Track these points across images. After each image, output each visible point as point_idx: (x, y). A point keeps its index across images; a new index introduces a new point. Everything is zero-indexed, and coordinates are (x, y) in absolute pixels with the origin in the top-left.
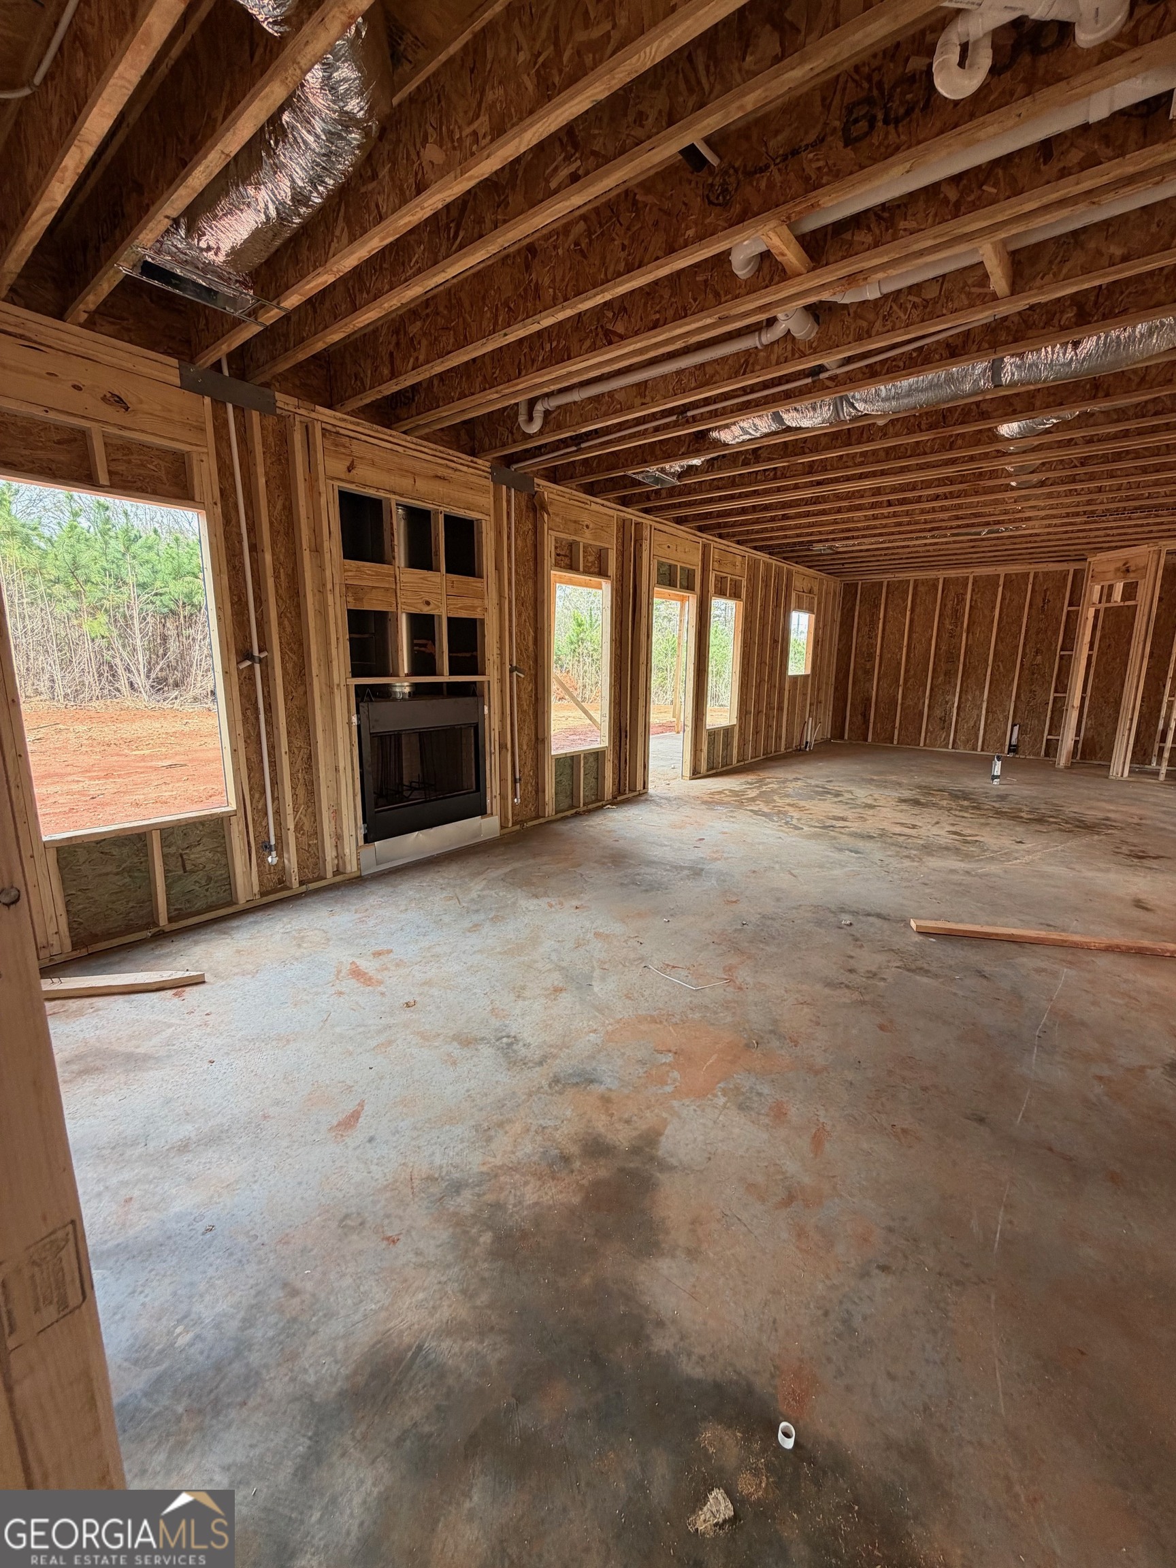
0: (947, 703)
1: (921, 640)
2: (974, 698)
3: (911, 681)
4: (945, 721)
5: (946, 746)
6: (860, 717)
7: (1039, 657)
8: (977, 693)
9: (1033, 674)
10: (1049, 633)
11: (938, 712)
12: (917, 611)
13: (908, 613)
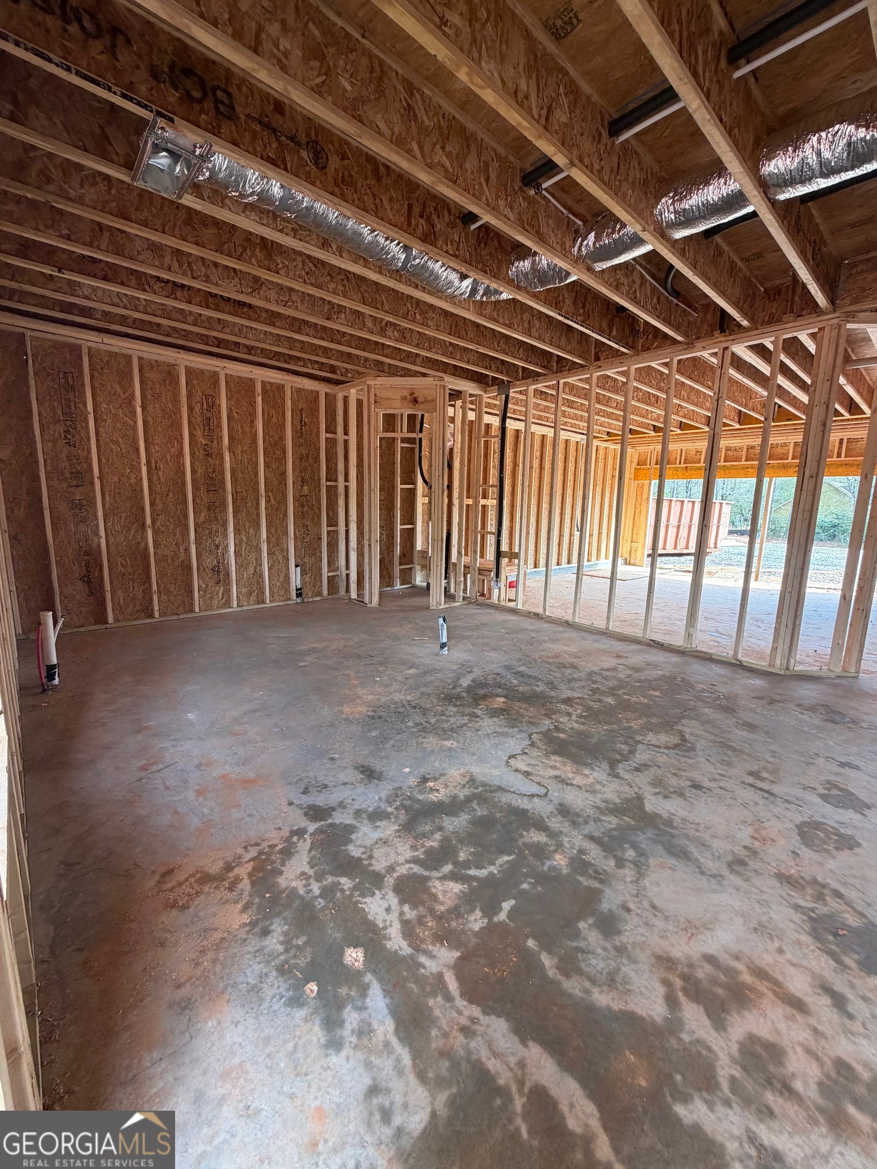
0: (217, 547)
1: (164, 457)
2: (248, 538)
3: (162, 518)
4: (218, 572)
5: (228, 604)
6: (80, 585)
7: (305, 488)
8: (252, 531)
9: (303, 506)
10: (311, 461)
11: (210, 561)
12: (150, 408)
13: (139, 410)
